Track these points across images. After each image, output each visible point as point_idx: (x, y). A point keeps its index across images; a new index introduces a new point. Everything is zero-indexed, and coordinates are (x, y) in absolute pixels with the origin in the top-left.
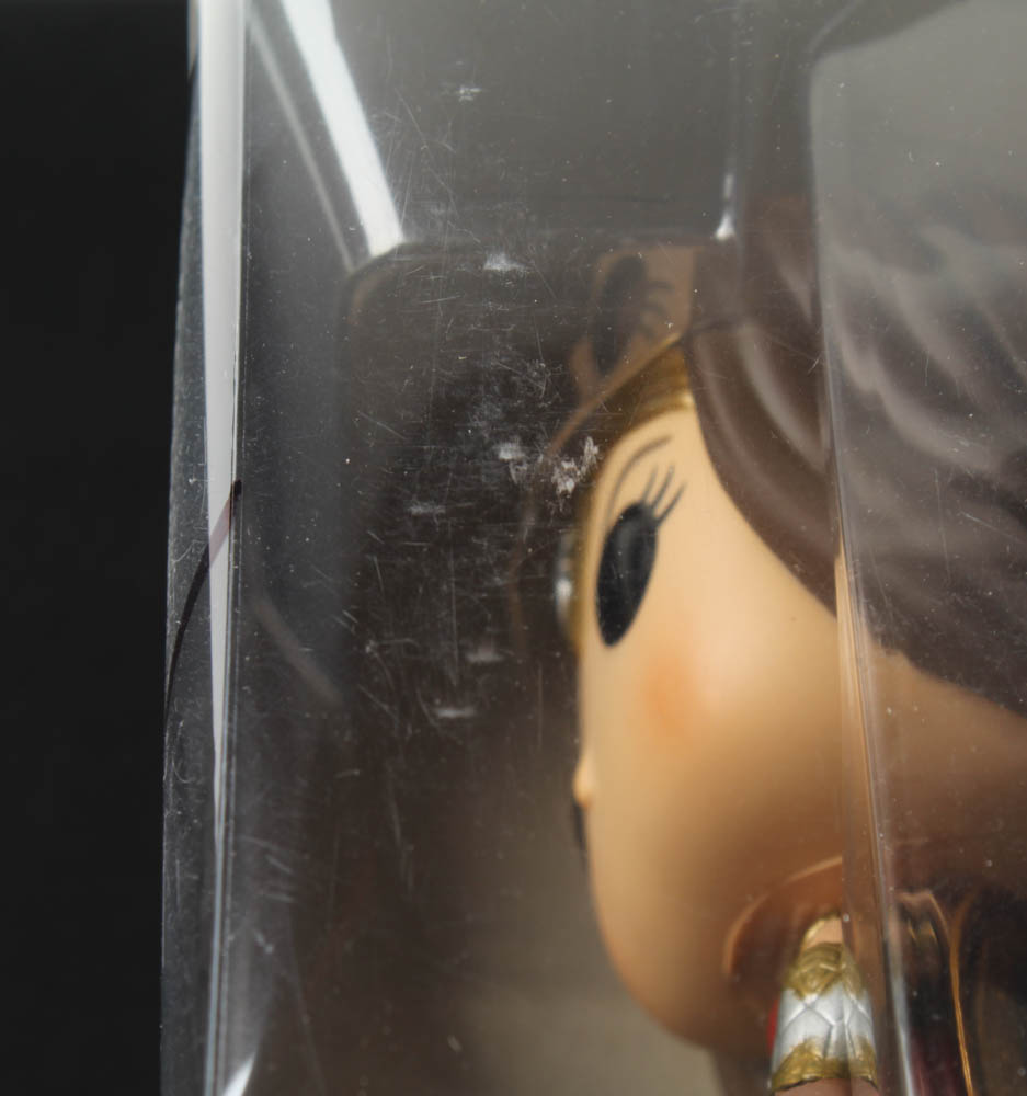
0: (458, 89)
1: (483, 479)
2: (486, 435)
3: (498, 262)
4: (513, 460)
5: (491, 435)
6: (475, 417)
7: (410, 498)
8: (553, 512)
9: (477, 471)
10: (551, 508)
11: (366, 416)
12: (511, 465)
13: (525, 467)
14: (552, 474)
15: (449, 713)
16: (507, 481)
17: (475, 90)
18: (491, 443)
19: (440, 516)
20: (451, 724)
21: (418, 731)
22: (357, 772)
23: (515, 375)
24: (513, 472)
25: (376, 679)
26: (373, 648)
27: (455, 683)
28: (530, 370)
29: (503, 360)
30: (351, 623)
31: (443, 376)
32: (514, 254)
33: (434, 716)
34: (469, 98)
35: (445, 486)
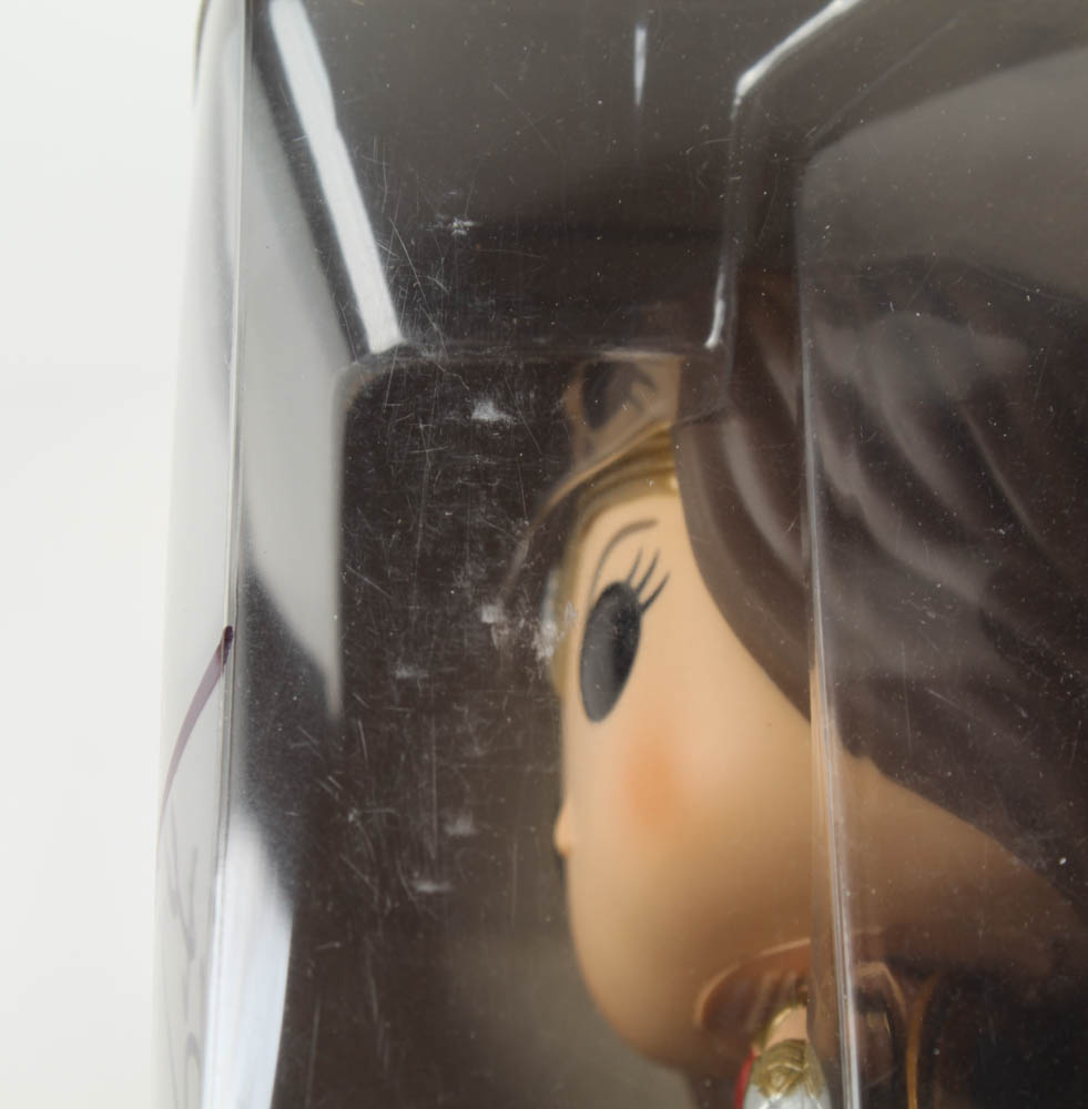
0: (451, 221)
1: (466, 641)
2: (470, 596)
3: (485, 411)
4: (495, 624)
5: (474, 597)
6: (460, 577)
7: (395, 660)
8: (531, 680)
9: (460, 634)
10: (531, 675)
11: (354, 571)
12: (493, 629)
13: (506, 632)
14: (532, 639)
15: (427, 887)
16: (489, 647)
17: (469, 224)
18: (474, 606)
19: (424, 681)
20: (429, 898)
21: (397, 905)
22: (337, 945)
23: (500, 533)
24: (494, 636)
25: (358, 849)
26: (355, 816)
27: (433, 856)
28: (513, 529)
29: (489, 517)
30: (336, 789)
31: (430, 532)
32: (502, 403)
33: (412, 889)
34: (463, 232)
35: (429, 650)
